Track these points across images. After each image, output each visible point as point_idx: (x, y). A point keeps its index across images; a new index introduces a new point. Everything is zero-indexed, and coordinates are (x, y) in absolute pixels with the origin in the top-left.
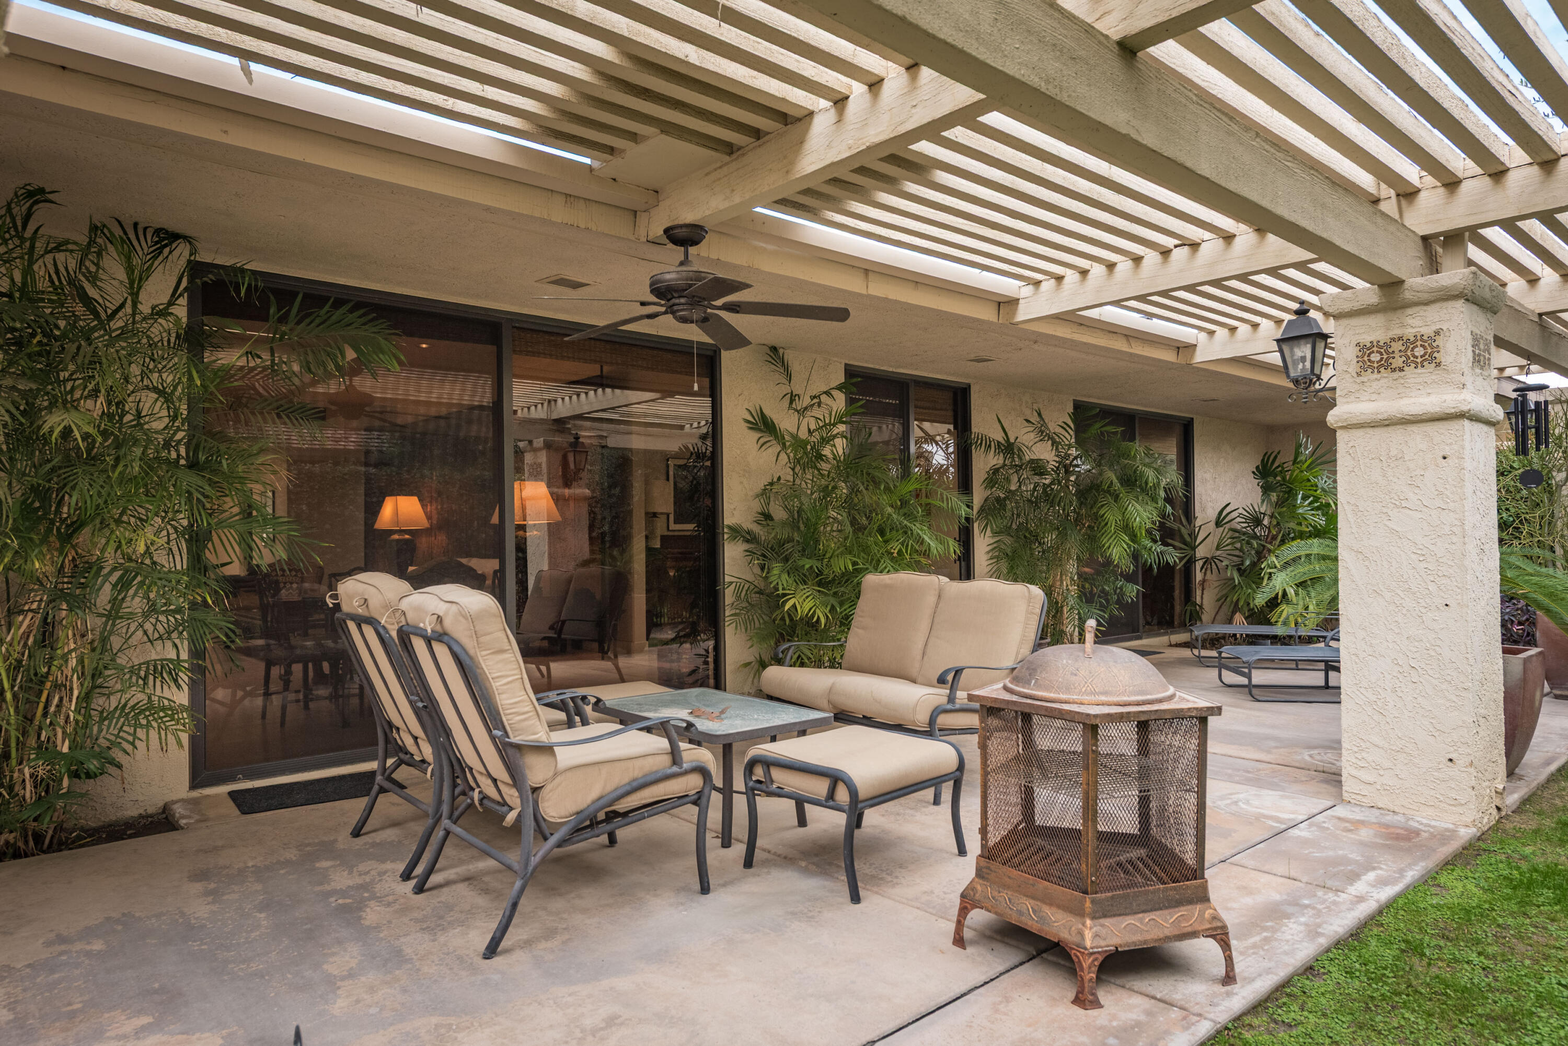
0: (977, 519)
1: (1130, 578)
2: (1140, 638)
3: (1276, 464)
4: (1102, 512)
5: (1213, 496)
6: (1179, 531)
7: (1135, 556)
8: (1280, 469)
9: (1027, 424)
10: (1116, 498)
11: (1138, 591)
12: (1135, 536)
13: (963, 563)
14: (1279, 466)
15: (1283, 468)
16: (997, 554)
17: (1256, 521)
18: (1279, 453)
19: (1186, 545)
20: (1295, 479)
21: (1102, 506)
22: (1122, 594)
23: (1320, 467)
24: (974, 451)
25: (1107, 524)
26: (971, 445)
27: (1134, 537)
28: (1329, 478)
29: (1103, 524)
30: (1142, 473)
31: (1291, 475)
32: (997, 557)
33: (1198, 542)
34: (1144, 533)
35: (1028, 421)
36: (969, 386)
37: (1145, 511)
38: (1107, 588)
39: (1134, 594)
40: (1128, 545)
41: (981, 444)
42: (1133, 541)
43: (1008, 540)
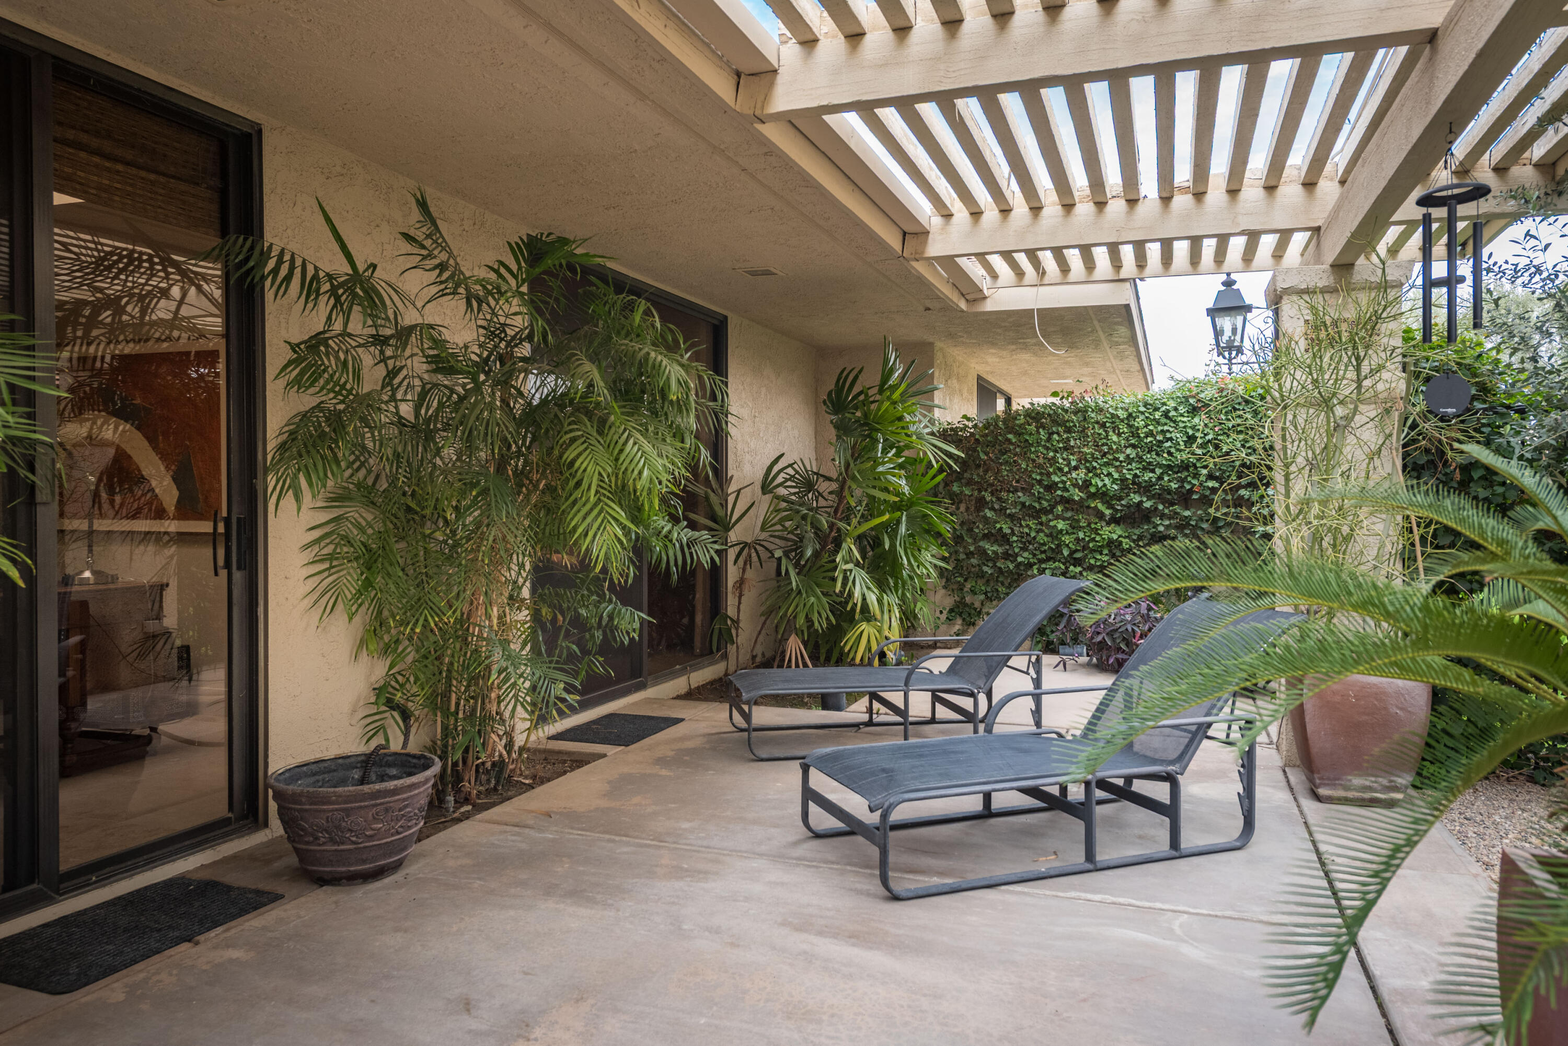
0: (276, 464)
1: (626, 596)
2: (642, 687)
3: (856, 390)
4: (570, 455)
5: (752, 445)
6: (707, 498)
7: (639, 549)
8: (862, 397)
9: (406, 247)
10: (602, 426)
11: (642, 621)
12: (640, 509)
13: (238, 576)
14: (861, 393)
15: (867, 395)
16: (328, 550)
17: (807, 484)
18: (860, 372)
19: (715, 521)
20: (882, 416)
21: (573, 440)
22: (610, 629)
23: (913, 400)
24: (269, 295)
25: (578, 484)
26: (263, 278)
27: (636, 512)
28: (925, 416)
29: (572, 483)
30: (657, 367)
31: (879, 409)
32: (331, 557)
33: (733, 520)
34: (656, 502)
35: (408, 237)
36: (260, 132)
37: (660, 455)
38: (583, 612)
39: (637, 625)
40: (624, 527)
41: (288, 278)
42: (635, 520)
43: (359, 514)
